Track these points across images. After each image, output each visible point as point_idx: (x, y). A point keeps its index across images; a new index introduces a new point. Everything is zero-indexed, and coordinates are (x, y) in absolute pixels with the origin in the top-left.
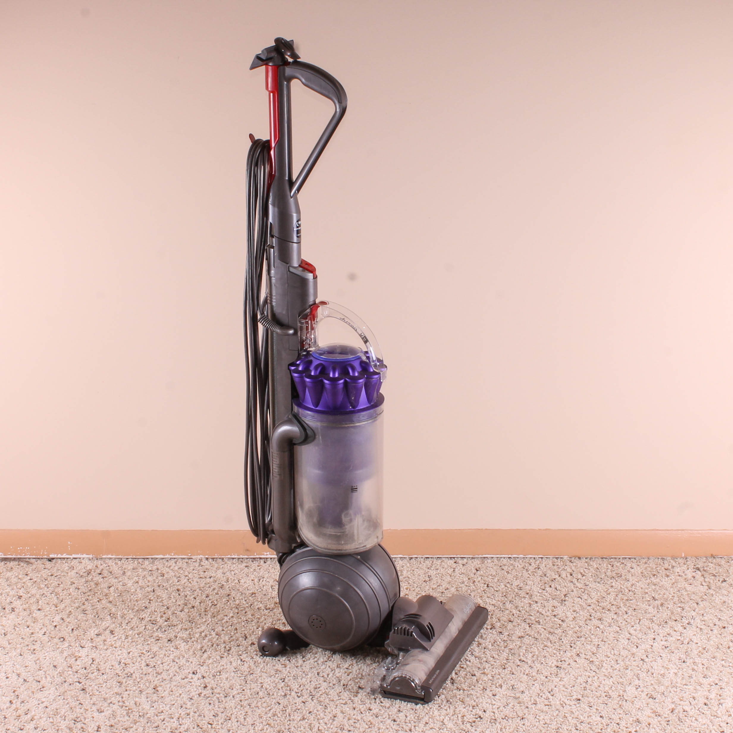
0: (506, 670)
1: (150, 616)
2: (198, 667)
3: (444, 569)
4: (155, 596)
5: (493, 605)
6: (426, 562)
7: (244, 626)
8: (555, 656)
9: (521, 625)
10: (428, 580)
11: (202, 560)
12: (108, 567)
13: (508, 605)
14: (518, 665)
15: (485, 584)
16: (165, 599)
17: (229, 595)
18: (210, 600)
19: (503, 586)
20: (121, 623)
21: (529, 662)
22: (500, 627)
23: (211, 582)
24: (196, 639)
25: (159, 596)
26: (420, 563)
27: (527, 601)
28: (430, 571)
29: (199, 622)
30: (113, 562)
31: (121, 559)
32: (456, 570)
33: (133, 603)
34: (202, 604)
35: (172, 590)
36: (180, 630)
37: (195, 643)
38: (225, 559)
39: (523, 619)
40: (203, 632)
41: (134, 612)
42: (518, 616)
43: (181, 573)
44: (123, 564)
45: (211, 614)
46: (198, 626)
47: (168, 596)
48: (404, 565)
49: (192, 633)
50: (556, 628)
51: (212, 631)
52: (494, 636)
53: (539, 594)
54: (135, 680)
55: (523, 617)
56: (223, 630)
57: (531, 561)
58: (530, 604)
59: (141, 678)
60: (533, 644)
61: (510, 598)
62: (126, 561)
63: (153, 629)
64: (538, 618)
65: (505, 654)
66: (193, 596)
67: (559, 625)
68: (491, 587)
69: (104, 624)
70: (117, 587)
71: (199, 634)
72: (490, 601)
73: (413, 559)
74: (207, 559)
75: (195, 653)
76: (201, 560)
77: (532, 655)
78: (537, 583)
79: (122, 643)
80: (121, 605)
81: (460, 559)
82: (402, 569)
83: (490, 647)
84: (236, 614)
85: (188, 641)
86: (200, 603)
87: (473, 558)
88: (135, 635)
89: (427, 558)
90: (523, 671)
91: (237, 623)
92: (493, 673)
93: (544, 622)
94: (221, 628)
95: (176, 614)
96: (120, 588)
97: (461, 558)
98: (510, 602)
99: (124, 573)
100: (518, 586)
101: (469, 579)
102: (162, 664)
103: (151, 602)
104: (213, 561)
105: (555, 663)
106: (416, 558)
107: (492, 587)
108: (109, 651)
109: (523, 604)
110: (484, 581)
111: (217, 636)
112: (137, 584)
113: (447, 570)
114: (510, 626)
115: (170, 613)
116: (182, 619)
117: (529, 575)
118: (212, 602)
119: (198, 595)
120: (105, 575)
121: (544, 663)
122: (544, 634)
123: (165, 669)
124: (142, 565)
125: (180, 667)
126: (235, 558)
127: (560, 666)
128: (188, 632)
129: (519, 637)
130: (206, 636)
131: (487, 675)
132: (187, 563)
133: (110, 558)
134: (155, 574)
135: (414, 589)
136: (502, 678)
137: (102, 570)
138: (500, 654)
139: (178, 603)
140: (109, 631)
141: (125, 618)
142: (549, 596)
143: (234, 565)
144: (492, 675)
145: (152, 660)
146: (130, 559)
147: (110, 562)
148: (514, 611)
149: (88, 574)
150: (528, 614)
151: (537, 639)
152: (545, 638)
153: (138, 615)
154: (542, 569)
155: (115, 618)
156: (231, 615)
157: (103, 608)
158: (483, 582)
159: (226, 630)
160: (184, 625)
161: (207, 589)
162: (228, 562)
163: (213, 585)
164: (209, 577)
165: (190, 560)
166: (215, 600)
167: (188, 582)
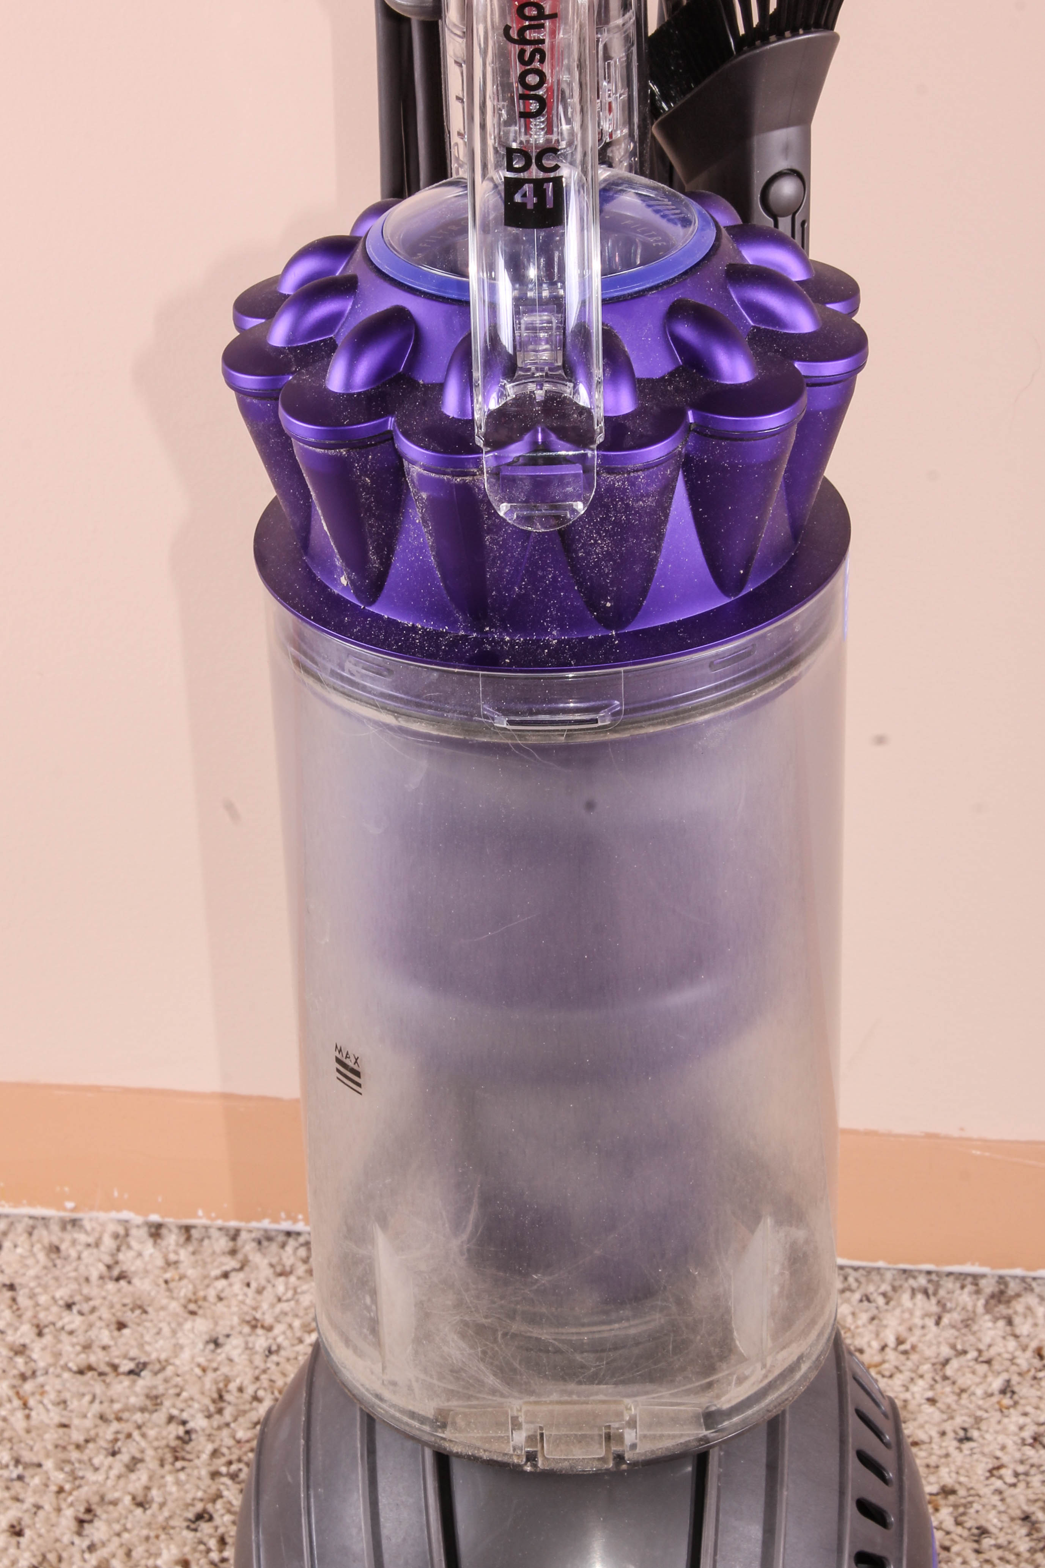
11: (127, 1235)
23: (133, 1409)
74: (156, 1231)
76: (122, 1239)
143: (280, 1284)
161: (96, 1461)
162: (256, 1258)
163: (136, 1435)
164: (131, 1365)
165: (67, 1237)
166: (121, 1553)
167: (16, 1402)
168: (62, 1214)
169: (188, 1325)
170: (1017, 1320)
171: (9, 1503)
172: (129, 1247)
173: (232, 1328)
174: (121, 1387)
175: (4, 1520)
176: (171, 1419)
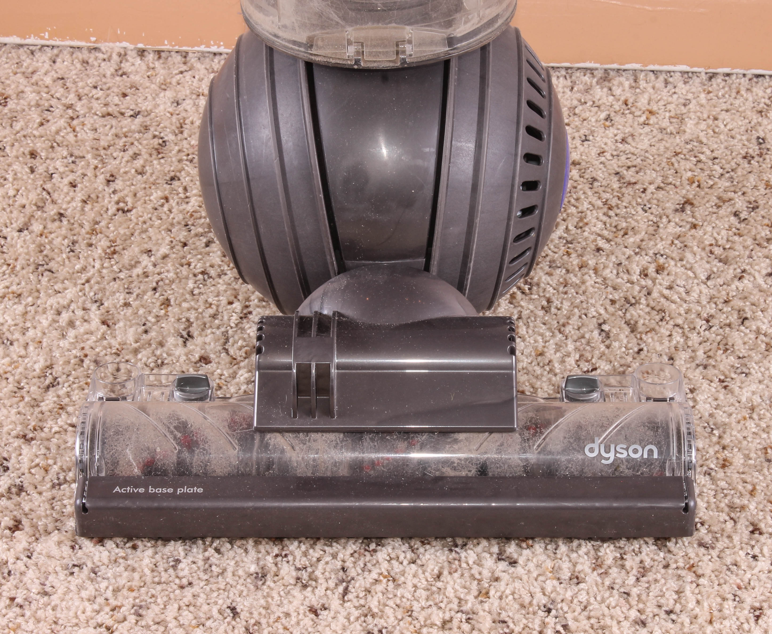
2: (16, 444)
6: (754, 89)
10: (758, 152)
11: (126, 54)
17: (172, 179)
18: (114, 192)
23: (134, 132)
24: (39, 334)
26: (738, 92)
29: (63, 272)
34: (88, 208)
35: (14, 153)
37: (31, 348)
38: (190, 55)
43: (58, 95)
46: (56, 287)
48: (690, 96)
56: (127, 305)
66: (71, 177)
71: (50, 315)
73: (719, 80)
74: (142, 53)
76: (123, 56)
82: (684, 110)
84: (179, 247)
85: (11, 344)
86: (85, 202)
89: (758, 76)
91: (172, 282)
95: (5, 238)
106: (728, 75)
111: (104, 327)
116: (16, 260)
118: (118, 203)
126: (221, 54)
128: (20, 309)
130: (71, 324)
135: (711, 183)
139: (21, 200)
156: (164, 250)
159: (135, 304)
160: (17, 280)
161: (115, 155)
162: (198, 65)
163: (136, 143)
164: (132, 113)
165: (92, 56)
166: (131, 194)
167: (69, 129)
168: (89, 44)
169: (162, 95)
170: (614, 88)
171: (68, 173)
172: (127, 61)
173: (186, 96)
174: (126, 122)
175: (66, 181)
176: (155, 137)
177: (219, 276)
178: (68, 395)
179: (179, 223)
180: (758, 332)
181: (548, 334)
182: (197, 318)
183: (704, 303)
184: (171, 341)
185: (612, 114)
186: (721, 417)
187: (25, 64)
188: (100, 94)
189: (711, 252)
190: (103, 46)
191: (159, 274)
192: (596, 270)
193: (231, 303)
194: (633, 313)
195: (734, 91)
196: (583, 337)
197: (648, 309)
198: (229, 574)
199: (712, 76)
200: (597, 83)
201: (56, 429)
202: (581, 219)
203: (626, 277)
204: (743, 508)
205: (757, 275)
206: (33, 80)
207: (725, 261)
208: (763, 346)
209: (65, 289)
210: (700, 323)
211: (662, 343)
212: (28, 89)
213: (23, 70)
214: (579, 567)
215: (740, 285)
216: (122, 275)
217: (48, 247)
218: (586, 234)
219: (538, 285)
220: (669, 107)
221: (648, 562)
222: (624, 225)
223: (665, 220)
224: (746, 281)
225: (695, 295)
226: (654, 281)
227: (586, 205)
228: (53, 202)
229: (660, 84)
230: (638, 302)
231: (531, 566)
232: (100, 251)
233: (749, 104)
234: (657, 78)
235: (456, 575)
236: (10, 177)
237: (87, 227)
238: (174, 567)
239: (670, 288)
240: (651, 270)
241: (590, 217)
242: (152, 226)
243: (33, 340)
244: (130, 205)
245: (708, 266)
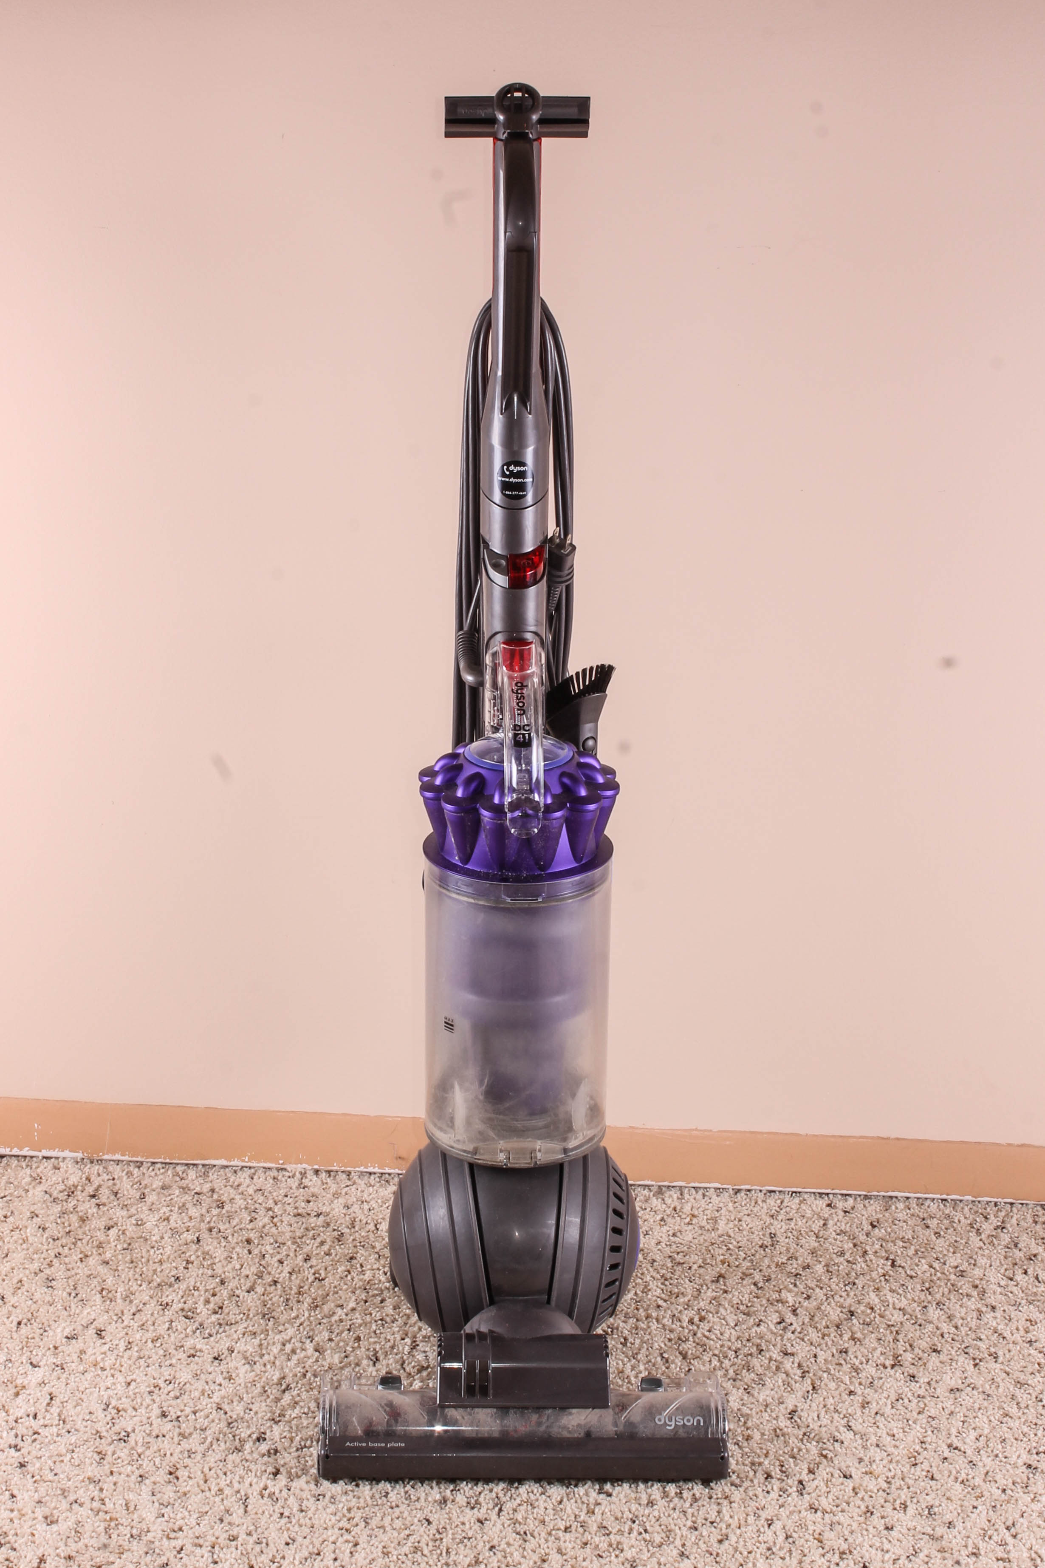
0: (918, 1468)
1: (182, 1301)
2: (268, 1424)
3: (804, 1221)
4: (199, 1253)
5: (900, 1309)
6: (768, 1201)
7: (375, 1332)
8: (1025, 1439)
9: (957, 1361)
10: (770, 1243)
11: (305, 1173)
12: (111, 1182)
13: (934, 1313)
14: (946, 1459)
15: (887, 1259)
16: (220, 1261)
17: (351, 1258)
18: (311, 1267)
19: (926, 1267)
20: (122, 1312)
21: (969, 1452)
22: (913, 1364)
23: (319, 1227)
24: (272, 1358)
25: (208, 1253)
26: (756, 1203)
27: (973, 1304)
28: (776, 1222)
29: (283, 1318)
30: (123, 1171)
31: (139, 1165)
32: (831, 1223)
33: (152, 1266)
34: (294, 1277)
35: (235, 1240)
36: (241, 1336)
37: (268, 1366)
38: (353, 1174)
39: (963, 1346)
40: (289, 1341)
41: (151, 1288)
42: (953, 1340)
43: (260, 1201)
44: (144, 1174)
45: (311, 1301)
46: (280, 1328)
47: (226, 1254)
48: (721, 1205)
49: (265, 1343)
50: (1032, 1373)
51: (308, 1341)
52: (899, 1384)
53: (999, 1290)
54: (133, 1448)
55: (963, 1341)
56: (330, 1340)
57: (988, 1209)
58: (980, 1312)
59: (147, 1446)
60: (980, 1409)
61: (938, 1296)
62: (151, 1169)
63: (185, 1330)
64: (995, 1345)
65: (918, 1428)
66: (278, 1257)
67: (1039, 1364)
68: (900, 1266)
69: (85, 1312)
70: (124, 1227)
71: (279, 1346)
72: (897, 1301)
73: (743, 1194)
74: (317, 1172)
75: (265, 1391)
76: (303, 1174)
77: (975, 1434)
78: (998, 1264)
79: (116, 1360)
80: (127, 1270)
81: (840, 1197)
82: (717, 1214)
83: (888, 1410)
84: (362, 1303)
85: (255, 1363)
86: (290, 1273)
87: (866, 1197)
88: (146, 1342)
89: (771, 1192)
90: (954, 1472)
91: (360, 1325)
92: (890, 1474)
93: (1007, 1356)
94: (326, 1335)
95: (238, 1297)
96: (131, 1230)
97: (842, 1195)
98: (937, 1304)
99: (143, 1196)
100: (957, 1267)
101: (855, 1245)
102: (195, 1413)
103: (190, 1266)
104: (330, 1176)
105: (1025, 1457)
106: (749, 1191)
107: (903, 1267)
108: (88, 1376)
109: (964, 1310)
110: (886, 1251)
111: (318, 1354)
112: (165, 1223)
113: (810, 1223)
114: (934, 1361)
115: (225, 1293)
116: (249, 1310)
117: (981, 1244)
118: (314, 1274)
119: (288, 1255)
120: (104, 1199)
121: (1000, 1455)
122: (1006, 1386)
123: (198, 1426)
124: (182, 1179)
125: (229, 1424)
126: (375, 1173)
127: (1034, 1464)
128: (256, 1342)
129: (952, 1390)
130: (294, 1351)
131: (876, 1478)
132: (274, 1178)
133: (118, 1162)
134: (206, 1201)
135: (737, 1263)
136: (909, 1488)
137: (100, 1186)
138: (906, 1429)
139: (245, 1272)
140: (95, 1331)
141: (131, 1302)
142: (1021, 1295)
143: (371, 1189)
144: (888, 1478)
145: (174, 1402)
146: (159, 1166)
147: (117, 1171)
148: (945, 1327)
149: (69, 1196)
150: (974, 1336)
151: (988, 1395)
152: (1006, 1396)
153: (160, 1294)
154: (1010, 1230)
155: (111, 1301)
156: (352, 1304)
157: (89, 1276)
158: (884, 1254)
159: (336, 1339)
160: (252, 1323)
161: (308, 1242)
162: (359, 1181)
163: (322, 1234)
164: (315, 1214)
165: (281, 1173)
166: (323, 1268)
167: (272, 1225)
168: (278, 1166)
169: (336, 1202)
170: (666, 1199)
172: (307, 1177)
173: (354, 1202)
174: (313, 1220)
175: (275, 1259)
176: (334, 1230)
177: (393, 1322)
178: (299, 1395)
179: (360, 1288)
180: (770, 1359)
181: (626, 1359)
182: (381, 1348)
183: (733, 1340)
184: (365, 1362)
185: (665, 1217)
186: (745, 1410)
187: (232, 1180)
188: (291, 1200)
189: (738, 1308)
190: (288, 1167)
191: (351, 1320)
192: (657, 1320)
193: (403, 1339)
194: (684, 1346)
195: (753, 1202)
196: (650, 1361)
197: (694, 1345)
198: (422, 1499)
199: (738, 1191)
200: (654, 1195)
201: (294, 1415)
202: (646, 1287)
203: (678, 1324)
204: (760, 1464)
205: (770, 1323)
206: (240, 1191)
207: (748, 1314)
208: (774, 1368)
209: (286, 1330)
210: (731, 1354)
211: (704, 1365)
212: (238, 1197)
213: (230, 1183)
214: (653, 1497)
215: (758, 1330)
216: (324, 1321)
217: (270, 1302)
218: (649, 1296)
219: (617, 1329)
220: (706, 1212)
221: (698, 1495)
222: (676, 1290)
223: (705, 1287)
224: (762, 1327)
225: (727, 1335)
226: (698, 1327)
227: (648, 1278)
228: (269, 1273)
229: (699, 1196)
230: (687, 1340)
231: (622, 1496)
232: (306, 1305)
233: (765, 1210)
234: (697, 1192)
235: (573, 1501)
236: (235, 1256)
237: (295, 1290)
238: (386, 1496)
239: (709, 1331)
240: (696, 1319)
241: (652, 1285)
242: (341, 1290)
243: (269, 1361)
244: (323, 1275)
245: (736, 1317)
